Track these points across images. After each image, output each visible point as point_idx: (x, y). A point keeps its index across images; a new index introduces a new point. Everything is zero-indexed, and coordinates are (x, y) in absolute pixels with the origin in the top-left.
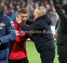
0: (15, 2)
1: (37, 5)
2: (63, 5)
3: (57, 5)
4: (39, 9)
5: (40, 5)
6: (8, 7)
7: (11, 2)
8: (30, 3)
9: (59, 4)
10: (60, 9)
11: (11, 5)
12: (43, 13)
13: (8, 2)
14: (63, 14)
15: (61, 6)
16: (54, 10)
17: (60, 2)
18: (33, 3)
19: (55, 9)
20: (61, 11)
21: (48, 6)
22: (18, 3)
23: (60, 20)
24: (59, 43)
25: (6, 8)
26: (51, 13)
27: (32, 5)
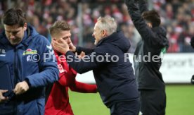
0: (53, 10)
1: (96, 13)
2: (148, 12)
3: (136, 12)
4: (103, 22)
5: (103, 14)
6: (41, 19)
7: (47, 10)
8: (83, 10)
9: (139, 11)
10: (142, 20)
11: (46, 16)
12: (110, 30)
13: (39, 10)
14: (147, 30)
15: (143, 14)
16: (131, 22)
17: (141, 7)
18: (88, 11)
19: (132, 20)
20: (144, 24)
21: (119, 15)
22: (60, 11)
23: (143, 43)
24: (141, 88)
25: (36, 20)
26: (124, 28)
27: (87, 14)
